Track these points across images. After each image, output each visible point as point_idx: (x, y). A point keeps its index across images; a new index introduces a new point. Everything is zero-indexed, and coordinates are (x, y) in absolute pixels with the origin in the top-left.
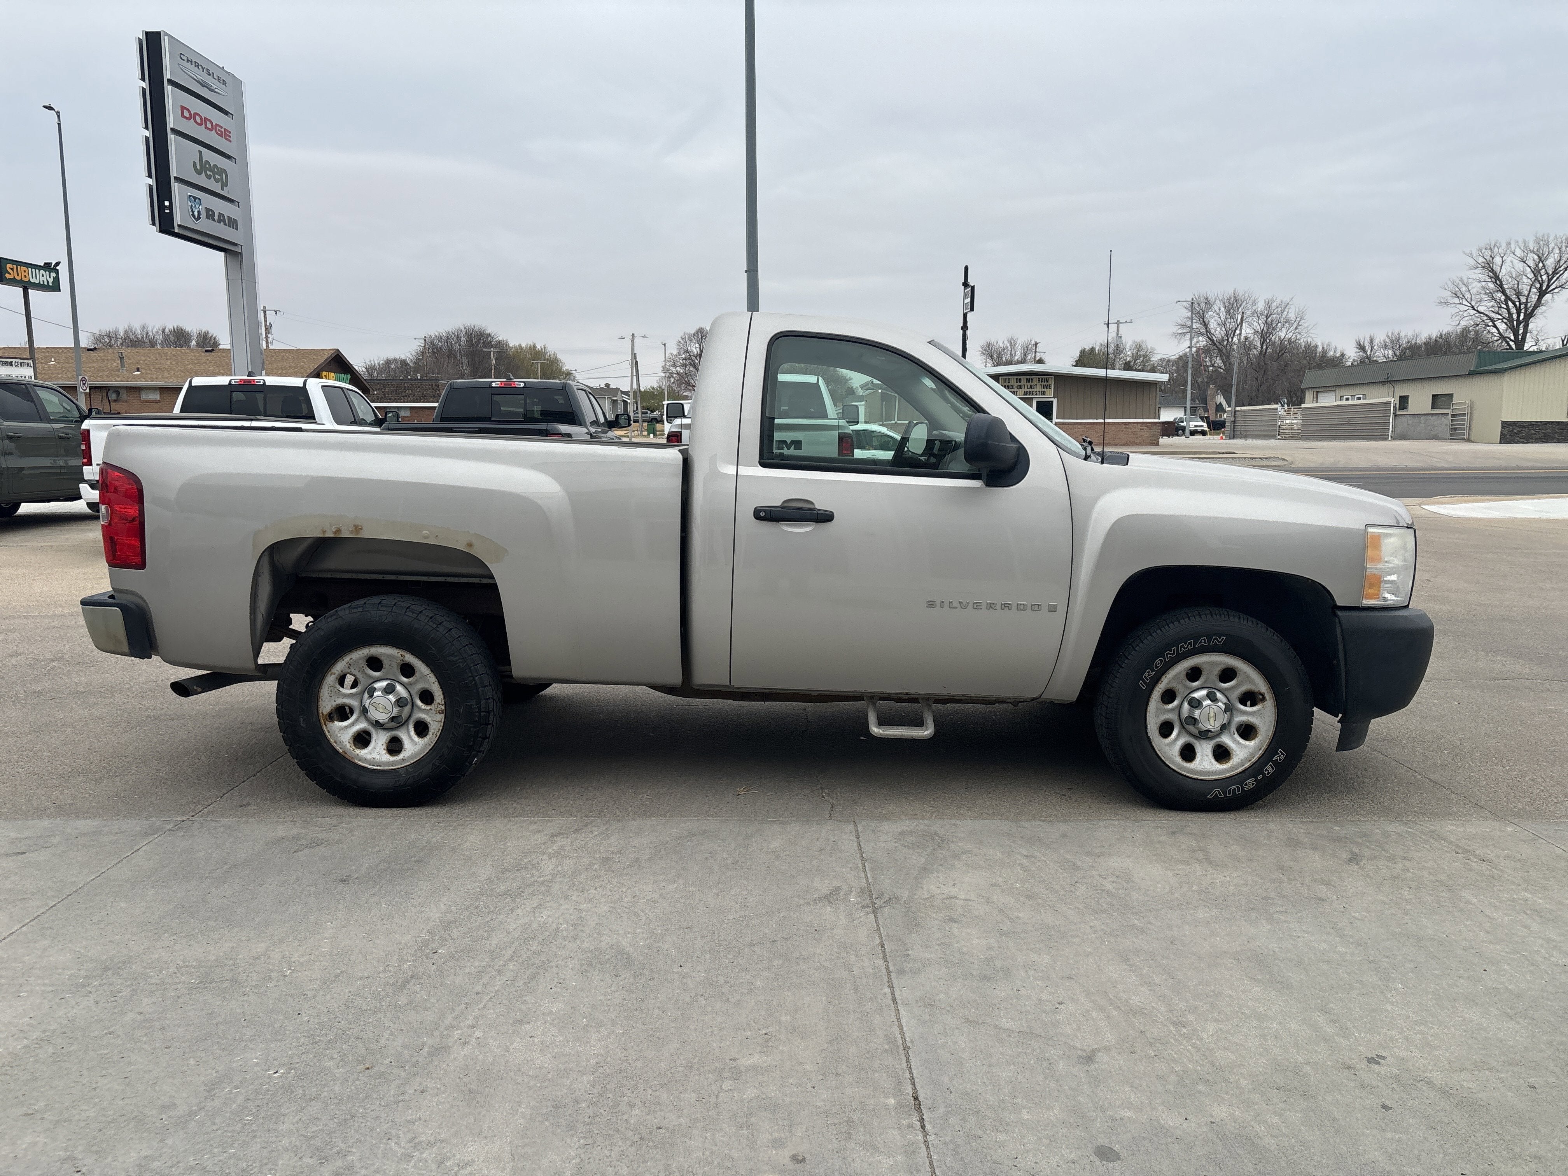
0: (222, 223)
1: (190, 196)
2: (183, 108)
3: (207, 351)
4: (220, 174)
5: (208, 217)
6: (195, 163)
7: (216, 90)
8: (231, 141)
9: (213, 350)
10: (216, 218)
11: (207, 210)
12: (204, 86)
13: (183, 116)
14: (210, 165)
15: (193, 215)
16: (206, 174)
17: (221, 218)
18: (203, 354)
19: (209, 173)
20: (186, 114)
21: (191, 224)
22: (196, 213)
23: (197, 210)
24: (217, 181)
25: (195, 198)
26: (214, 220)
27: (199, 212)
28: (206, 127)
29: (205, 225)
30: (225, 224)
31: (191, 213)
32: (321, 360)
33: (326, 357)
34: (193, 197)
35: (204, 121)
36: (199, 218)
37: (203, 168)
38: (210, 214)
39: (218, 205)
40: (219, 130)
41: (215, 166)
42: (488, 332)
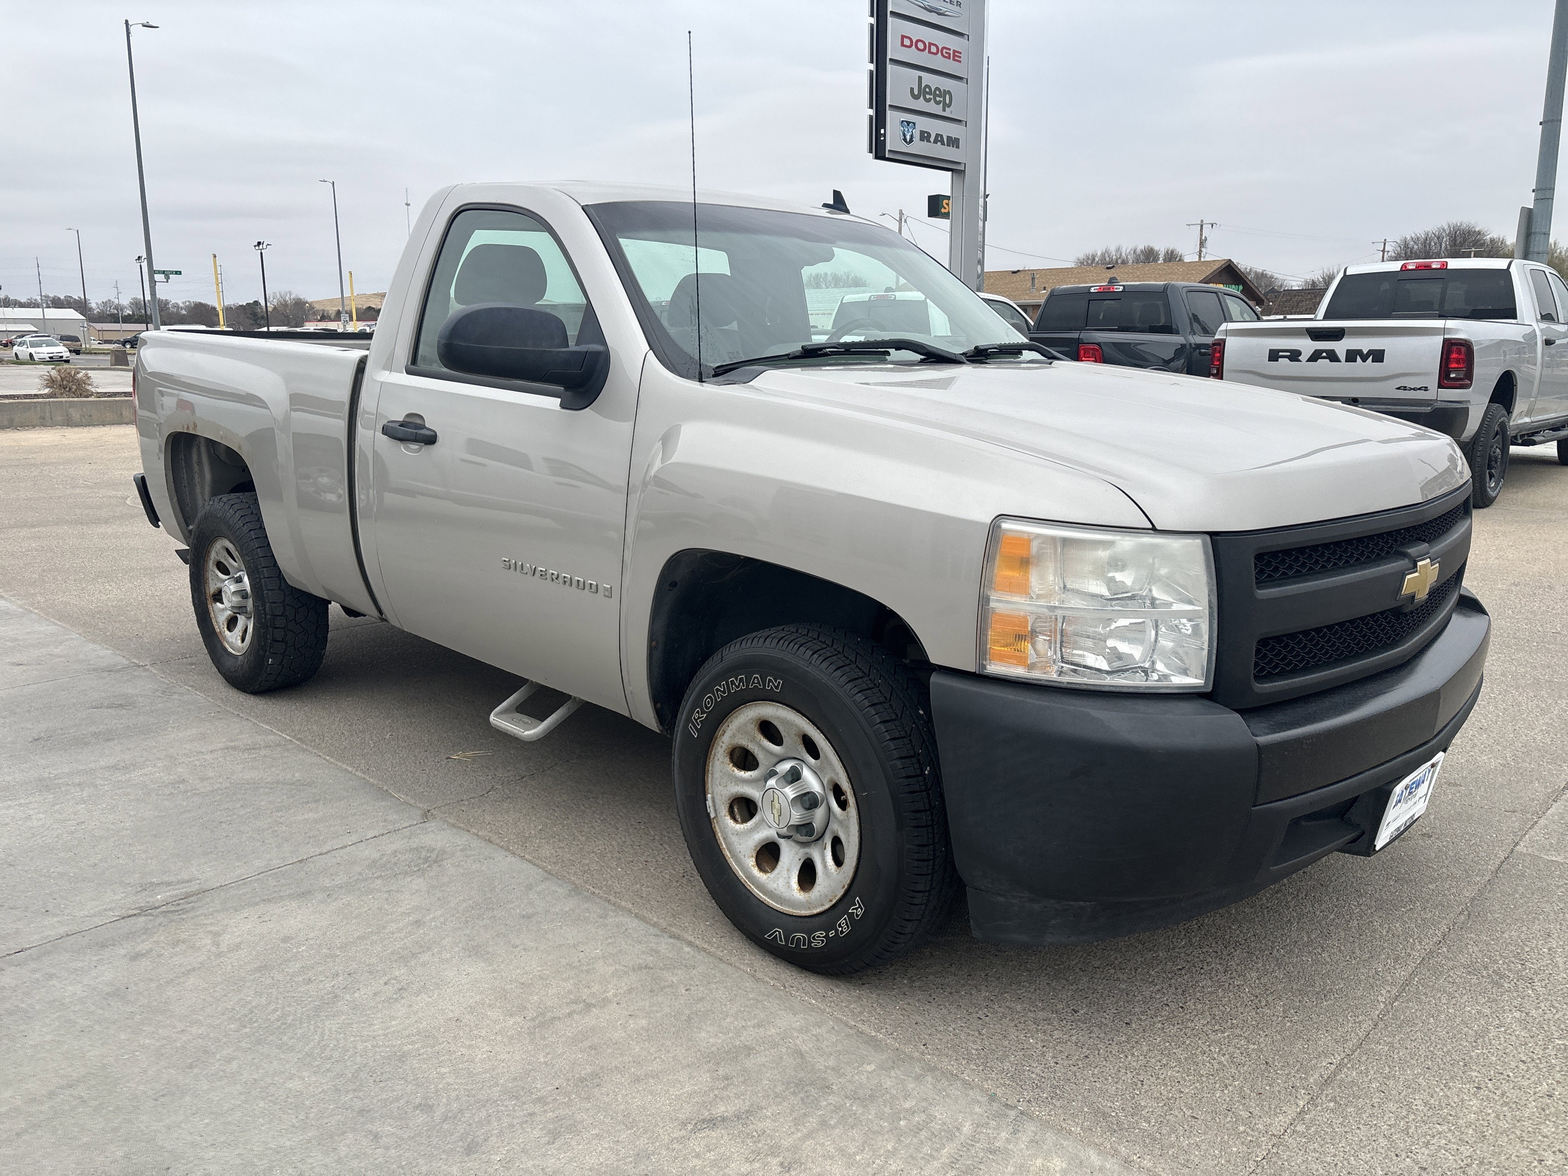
0: (939, 143)
1: (903, 121)
2: (903, 37)
3: (1108, 268)
4: (943, 97)
5: (922, 139)
6: (912, 89)
7: (946, 13)
8: (960, 62)
9: (1113, 266)
10: (932, 139)
11: (922, 133)
12: (931, 11)
13: (903, 45)
14: (930, 88)
15: (905, 140)
16: (925, 99)
17: (939, 139)
18: (1104, 271)
19: (928, 96)
20: (907, 42)
21: (903, 148)
22: (908, 138)
23: (910, 134)
24: (938, 103)
25: (908, 123)
26: (930, 142)
27: (912, 136)
28: (930, 52)
29: (918, 147)
30: (943, 144)
31: (902, 137)
32: (1209, 271)
33: (1215, 267)
34: (906, 122)
35: (928, 47)
36: (911, 141)
37: (922, 92)
38: (925, 136)
39: (935, 127)
40: (946, 53)
41: (937, 89)
42: (1477, 230)
